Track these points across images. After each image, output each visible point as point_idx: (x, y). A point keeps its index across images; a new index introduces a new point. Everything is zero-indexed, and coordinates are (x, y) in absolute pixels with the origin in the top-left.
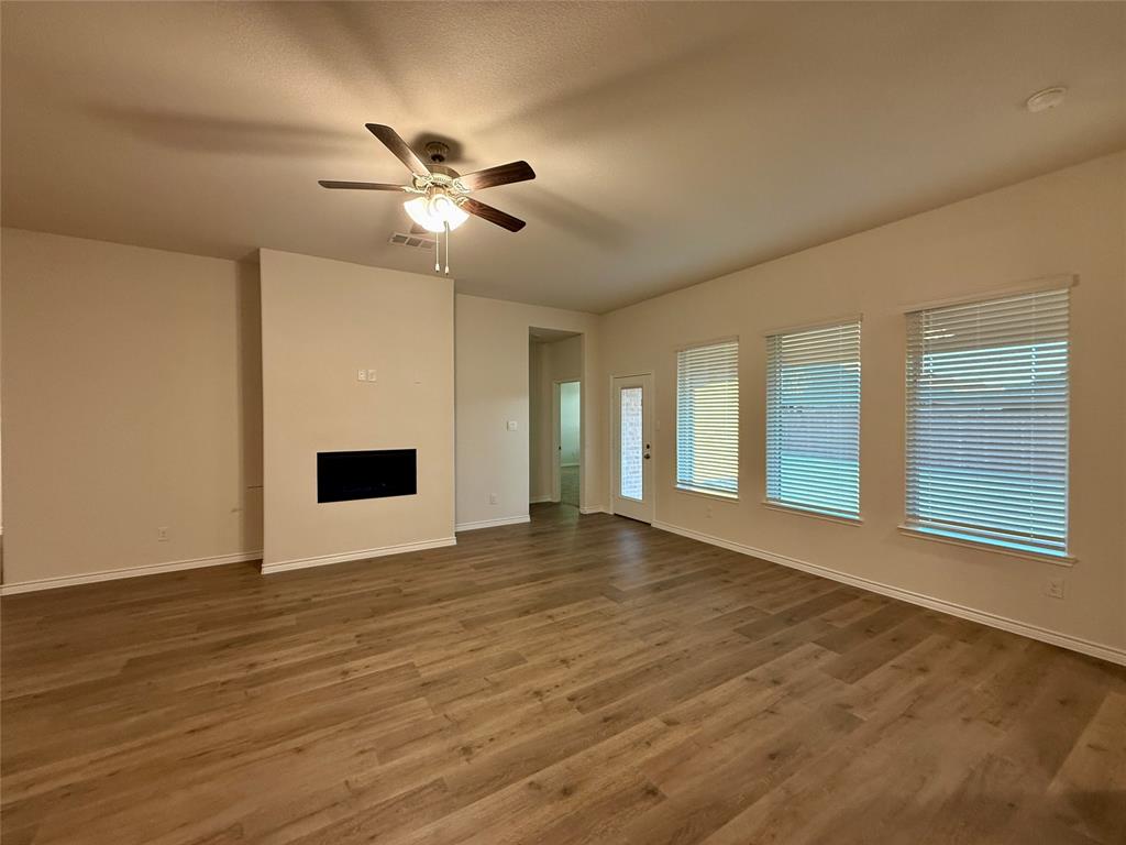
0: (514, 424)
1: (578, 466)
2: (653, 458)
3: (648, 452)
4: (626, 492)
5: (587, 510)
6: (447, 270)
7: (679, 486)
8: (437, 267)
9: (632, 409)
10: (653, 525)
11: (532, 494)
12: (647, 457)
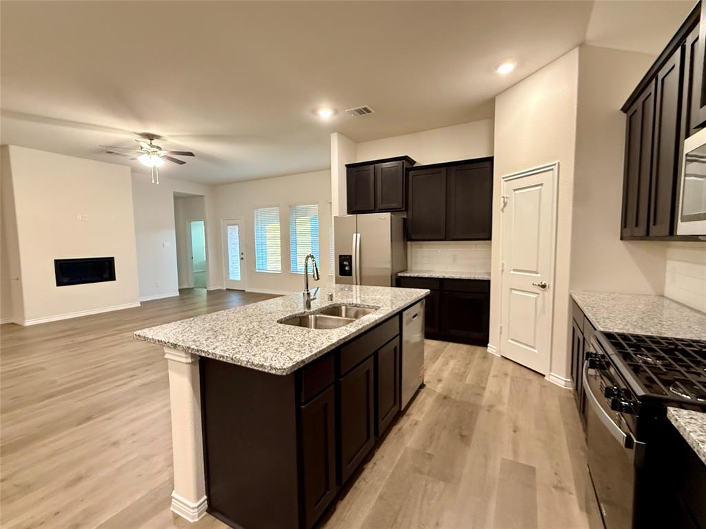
0: (167, 244)
1: (205, 272)
2: (245, 259)
3: (242, 256)
4: (232, 277)
5: (211, 288)
6: (158, 183)
7: (257, 271)
8: (153, 181)
9: (233, 235)
10: (246, 291)
11: (179, 284)
12: (242, 259)
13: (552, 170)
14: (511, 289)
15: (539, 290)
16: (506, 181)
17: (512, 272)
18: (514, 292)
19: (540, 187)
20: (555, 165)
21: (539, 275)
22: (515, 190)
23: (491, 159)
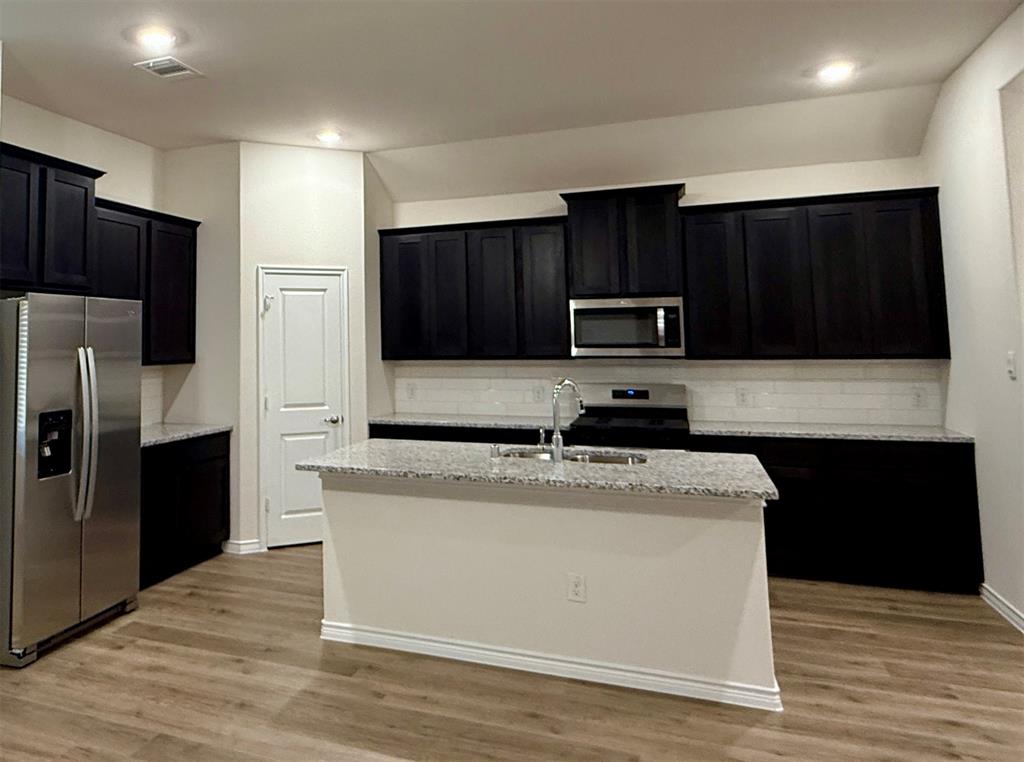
13: (339, 275)
14: (283, 435)
15: (329, 428)
16: (267, 273)
17: (283, 409)
18: (287, 439)
19: (322, 293)
20: (343, 270)
21: (326, 408)
22: (282, 290)
23: (195, 225)
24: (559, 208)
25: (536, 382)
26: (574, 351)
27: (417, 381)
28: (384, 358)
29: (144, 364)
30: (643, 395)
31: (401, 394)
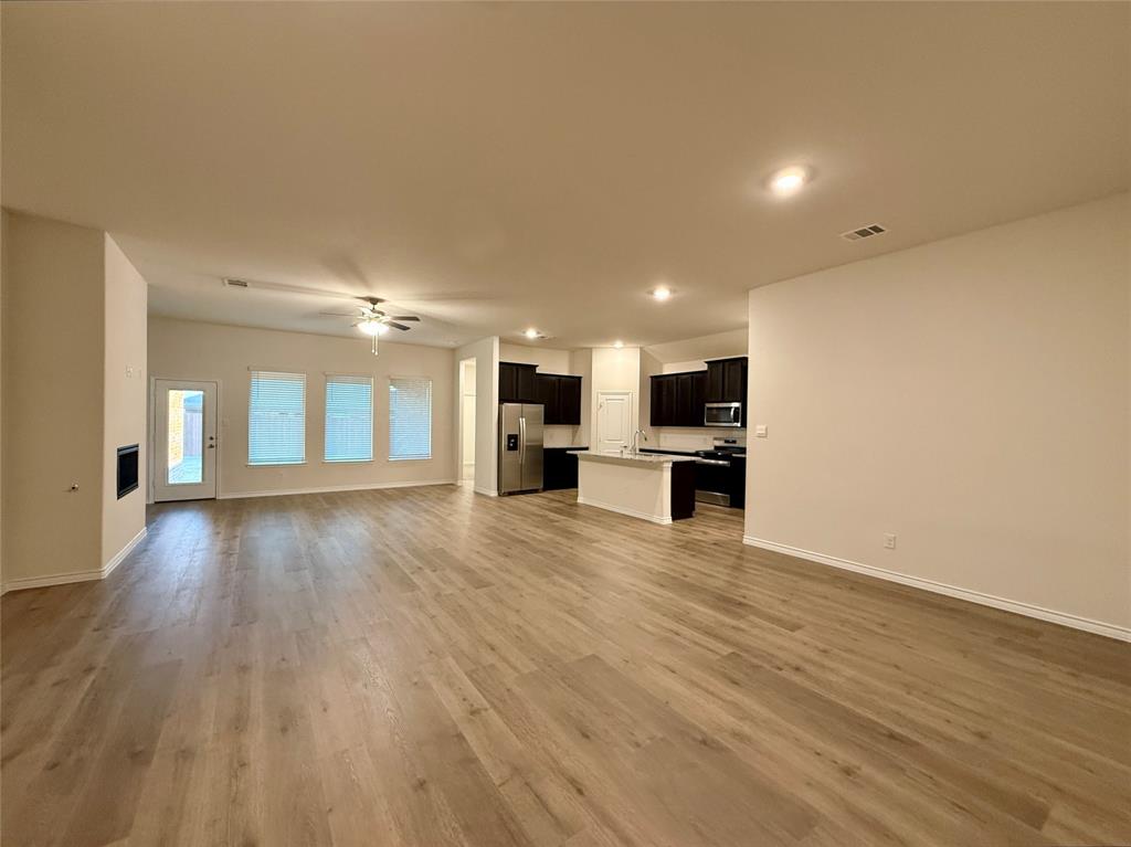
2: (219, 447)
3: (211, 443)
7: (251, 464)
10: (219, 498)
12: (211, 446)
13: (629, 394)
20: (630, 392)
22: (607, 400)
23: (580, 378)
24: (705, 367)
25: (704, 436)
26: (706, 424)
27: (668, 435)
28: (652, 425)
29: (545, 423)
30: (734, 442)
31: (662, 440)
